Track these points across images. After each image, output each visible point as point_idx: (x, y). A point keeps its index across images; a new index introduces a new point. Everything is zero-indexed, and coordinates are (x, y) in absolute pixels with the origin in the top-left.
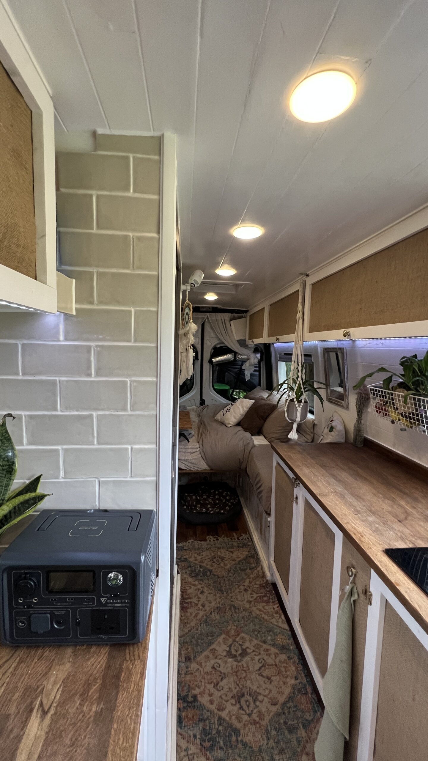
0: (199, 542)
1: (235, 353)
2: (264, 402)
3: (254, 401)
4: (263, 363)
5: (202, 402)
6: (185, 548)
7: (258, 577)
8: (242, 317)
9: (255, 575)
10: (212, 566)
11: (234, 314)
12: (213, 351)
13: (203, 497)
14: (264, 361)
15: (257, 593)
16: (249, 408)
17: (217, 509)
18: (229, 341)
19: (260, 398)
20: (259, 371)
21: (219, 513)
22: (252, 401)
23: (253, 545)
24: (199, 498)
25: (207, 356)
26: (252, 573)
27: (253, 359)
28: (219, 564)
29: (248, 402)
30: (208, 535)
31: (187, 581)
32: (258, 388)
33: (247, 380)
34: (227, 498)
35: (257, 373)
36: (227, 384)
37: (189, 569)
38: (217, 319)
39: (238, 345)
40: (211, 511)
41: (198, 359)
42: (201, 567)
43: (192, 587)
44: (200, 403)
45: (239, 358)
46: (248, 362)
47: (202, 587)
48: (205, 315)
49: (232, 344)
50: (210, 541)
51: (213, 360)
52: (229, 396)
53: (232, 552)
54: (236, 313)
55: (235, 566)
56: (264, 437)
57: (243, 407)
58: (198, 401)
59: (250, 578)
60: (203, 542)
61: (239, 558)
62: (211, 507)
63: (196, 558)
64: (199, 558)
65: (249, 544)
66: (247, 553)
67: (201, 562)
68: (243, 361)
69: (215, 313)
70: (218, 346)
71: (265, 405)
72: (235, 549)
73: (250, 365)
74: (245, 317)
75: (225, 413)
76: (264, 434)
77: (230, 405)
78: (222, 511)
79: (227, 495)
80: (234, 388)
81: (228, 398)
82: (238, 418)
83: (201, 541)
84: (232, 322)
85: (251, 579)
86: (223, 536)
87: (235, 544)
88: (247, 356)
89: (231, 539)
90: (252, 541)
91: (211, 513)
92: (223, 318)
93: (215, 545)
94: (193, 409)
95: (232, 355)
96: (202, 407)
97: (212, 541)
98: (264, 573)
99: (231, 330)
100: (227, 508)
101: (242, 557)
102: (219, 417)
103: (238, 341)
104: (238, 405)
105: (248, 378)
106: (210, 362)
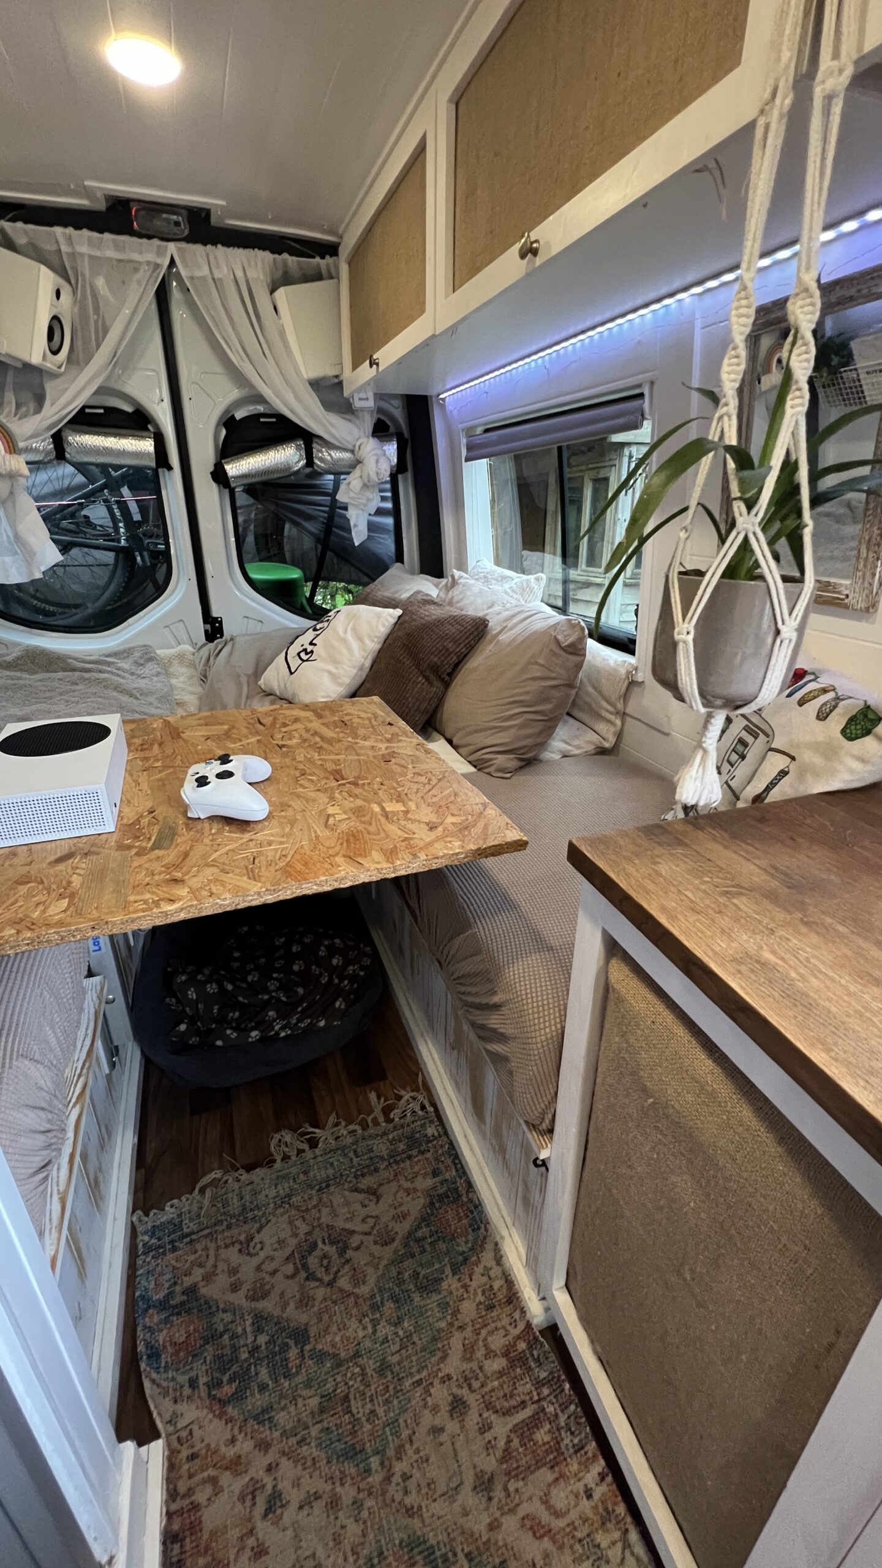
0: (245, 1177)
1: (307, 439)
2: (436, 612)
3: (399, 612)
4: (406, 481)
5: (213, 626)
6: (189, 1226)
7: (490, 1308)
8: (318, 277)
9: (480, 1298)
10: (305, 1301)
11: (285, 256)
12: (224, 432)
13: (245, 980)
14: (409, 474)
15: (507, 1413)
16: (382, 640)
17: (304, 1015)
18: (278, 381)
19: (419, 597)
20: (396, 513)
21: (312, 1029)
22: (391, 610)
23: (446, 1134)
24: (230, 987)
25: (203, 454)
26: (465, 1287)
27: (373, 460)
28: (330, 1284)
29: (379, 616)
30: (278, 1131)
31: (199, 1446)
32: (395, 570)
33: (357, 544)
34: (335, 962)
35: (389, 521)
36: (294, 563)
37: (210, 1352)
38: (217, 275)
39: (312, 401)
40: (283, 1028)
41: (170, 468)
42: (260, 1321)
43: (226, 1478)
44: (206, 632)
45: (322, 460)
46: (357, 472)
47: (269, 1469)
48: (160, 253)
49: (290, 397)
50: (286, 1158)
51: (228, 467)
52: (305, 602)
53: (374, 1193)
54: (291, 254)
55: (394, 1272)
56: (450, 742)
57: (360, 639)
58: (199, 628)
59: (461, 1328)
60: (259, 1172)
61: (404, 1216)
62: (281, 1017)
63: (234, 1271)
64: (248, 1268)
65: (431, 1131)
66: (429, 1182)
67: (259, 1293)
68: (340, 472)
69: (205, 244)
70: (239, 415)
71: (440, 622)
72: (384, 1174)
73: (366, 486)
74: (331, 277)
75: (294, 663)
76: (449, 733)
77: (310, 634)
78: (322, 1024)
79: (332, 951)
80: (317, 577)
81: (298, 610)
82: (347, 680)
83: (249, 1168)
84: (281, 292)
85: (468, 1332)
86: (332, 1119)
87: (381, 1147)
88: (352, 452)
89: (365, 1126)
90: (439, 1118)
91: (283, 1034)
92: (239, 274)
93: (305, 1173)
94: (181, 657)
95: (298, 448)
96: (211, 645)
97: (293, 1154)
98: (509, 1282)
99: (282, 333)
100: (337, 1004)
101: (415, 1206)
102: (274, 676)
103: (316, 385)
104: (341, 631)
105: (359, 535)
106: (219, 476)
